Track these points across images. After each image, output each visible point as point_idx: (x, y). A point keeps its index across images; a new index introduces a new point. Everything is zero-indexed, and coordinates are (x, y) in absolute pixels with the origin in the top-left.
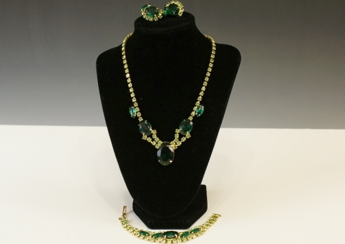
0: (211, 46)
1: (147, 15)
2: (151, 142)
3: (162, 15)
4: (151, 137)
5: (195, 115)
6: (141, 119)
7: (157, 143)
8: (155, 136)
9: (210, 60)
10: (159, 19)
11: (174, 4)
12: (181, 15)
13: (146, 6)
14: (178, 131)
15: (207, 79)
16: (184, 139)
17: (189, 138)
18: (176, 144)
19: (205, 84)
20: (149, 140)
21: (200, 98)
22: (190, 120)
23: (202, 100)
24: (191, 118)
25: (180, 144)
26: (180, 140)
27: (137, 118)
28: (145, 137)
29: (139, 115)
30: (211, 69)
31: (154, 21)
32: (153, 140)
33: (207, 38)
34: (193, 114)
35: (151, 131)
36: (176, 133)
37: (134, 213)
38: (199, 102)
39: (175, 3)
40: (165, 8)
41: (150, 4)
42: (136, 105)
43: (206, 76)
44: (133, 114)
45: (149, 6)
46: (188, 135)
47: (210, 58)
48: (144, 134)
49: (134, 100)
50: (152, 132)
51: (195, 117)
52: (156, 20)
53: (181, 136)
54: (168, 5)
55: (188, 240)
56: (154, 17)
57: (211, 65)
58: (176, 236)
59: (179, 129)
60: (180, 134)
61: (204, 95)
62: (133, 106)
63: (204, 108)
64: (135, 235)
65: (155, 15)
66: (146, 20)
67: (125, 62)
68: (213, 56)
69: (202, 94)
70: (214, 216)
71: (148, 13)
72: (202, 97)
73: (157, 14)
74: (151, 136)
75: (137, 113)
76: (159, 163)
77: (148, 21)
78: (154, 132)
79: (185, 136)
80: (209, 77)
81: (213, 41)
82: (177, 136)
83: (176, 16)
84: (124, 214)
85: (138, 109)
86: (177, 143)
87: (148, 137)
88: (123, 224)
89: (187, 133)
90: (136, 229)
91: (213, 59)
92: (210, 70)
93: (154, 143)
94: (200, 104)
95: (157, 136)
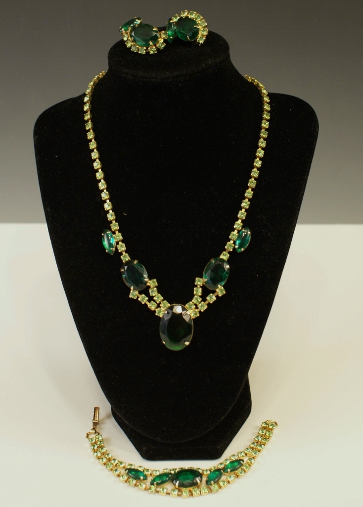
0: (261, 103)
1: (134, 41)
2: (148, 303)
3: (165, 41)
4: (147, 294)
5: (234, 249)
6: (125, 258)
7: (159, 306)
8: (154, 292)
9: (259, 133)
10: (158, 49)
11: (187, 17)
12: (202, 42)
13: (133, 21)
14: (199, 282)
15: (255, 173)
16: (211, 298)
17: (223, 296)
18: (197, 308)
19: (252, 183)
20: (143, 299)
21: (242, 214)
22: (222, 260)
23: (247, 216)
24: (224, 256)
25: (203, 307)
26: (204, 300)
27: (118, 254)
28: (134, 294)
29: (122, 248)
30: (263, 152)
31: (148, 53)
32: (151, 299)
33: (251, 84)
34: (229, 246)
35: (146, 282)
36: (196, 286)
37: (113, 420)
38: (240, 221)
39: (190, 16)
40: (170, 24)
41: (139, 19)
42: (115, 226)
43: (253, 167)
44: (110, 245)
45: (138, 22)
46: (220, 290)
47: (261, 128)
48: (132, 288)
49: (111, 216)
50: (148, 284)
51: (233, 254)
52: (152, 52)
53: (206, 292)
54: (175, 20)
55: (220, 487)
56: (148, 46)
57: (262, 144)
58: (198, 480)
59: (201, 277)
60: (203, 287)
61: (250, 206)
62: (110, 229)
63: (252, 234)
64: (119, 476)
65: (151, 43)
66: (133, 52)
67: (91, 135)
68: (265, 125)
69: (245, 204)
70: (265, 428)
71: (137, 39)
72: (246, 210)
73: (155, 39)
74: (145, 291)
75: (117, 243)
76: (164, 345)
77: (137, 53)
78: (152, 283)
79: (214, 292)
80: (258, 169)
81: (264, 91)
82: (198, 291)
83: (194, 44)
84: (95, 424)
85: (119, 236)
86: (199, 306)
87: (140, 293)
88: (95, 451)
89: (219, 286)
90: (121, 463)
91: (266, 130)
92: (260, 153)
93: (152, 306)
94: (243, 227)
95: (159, 292)
